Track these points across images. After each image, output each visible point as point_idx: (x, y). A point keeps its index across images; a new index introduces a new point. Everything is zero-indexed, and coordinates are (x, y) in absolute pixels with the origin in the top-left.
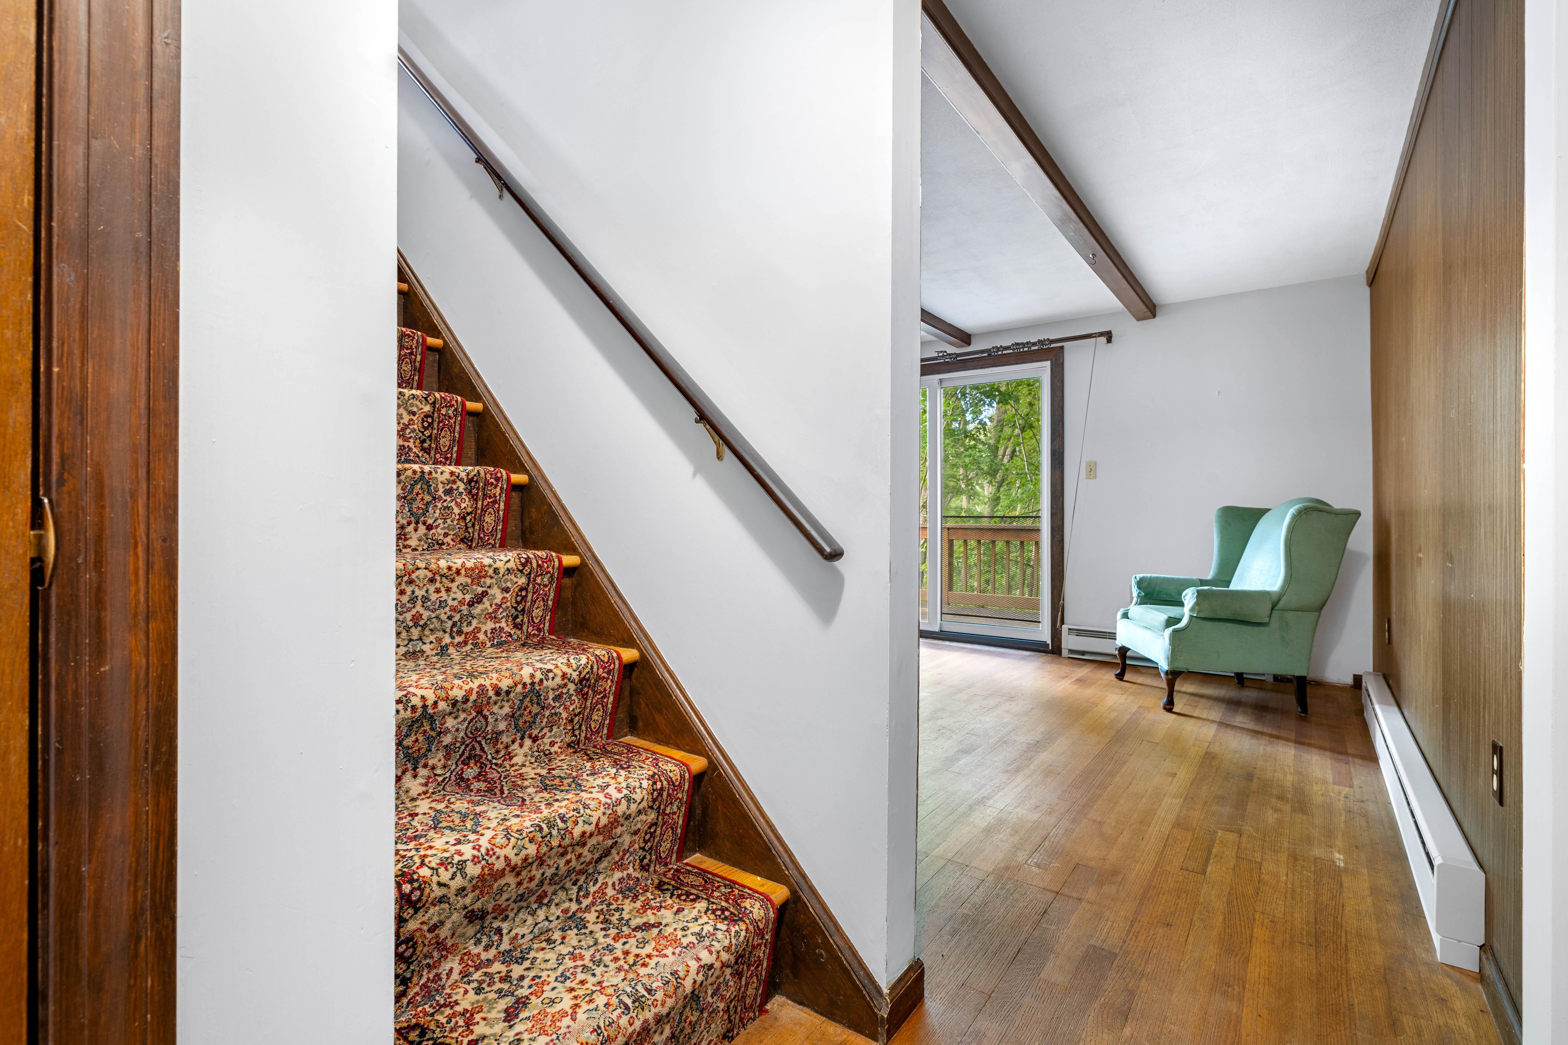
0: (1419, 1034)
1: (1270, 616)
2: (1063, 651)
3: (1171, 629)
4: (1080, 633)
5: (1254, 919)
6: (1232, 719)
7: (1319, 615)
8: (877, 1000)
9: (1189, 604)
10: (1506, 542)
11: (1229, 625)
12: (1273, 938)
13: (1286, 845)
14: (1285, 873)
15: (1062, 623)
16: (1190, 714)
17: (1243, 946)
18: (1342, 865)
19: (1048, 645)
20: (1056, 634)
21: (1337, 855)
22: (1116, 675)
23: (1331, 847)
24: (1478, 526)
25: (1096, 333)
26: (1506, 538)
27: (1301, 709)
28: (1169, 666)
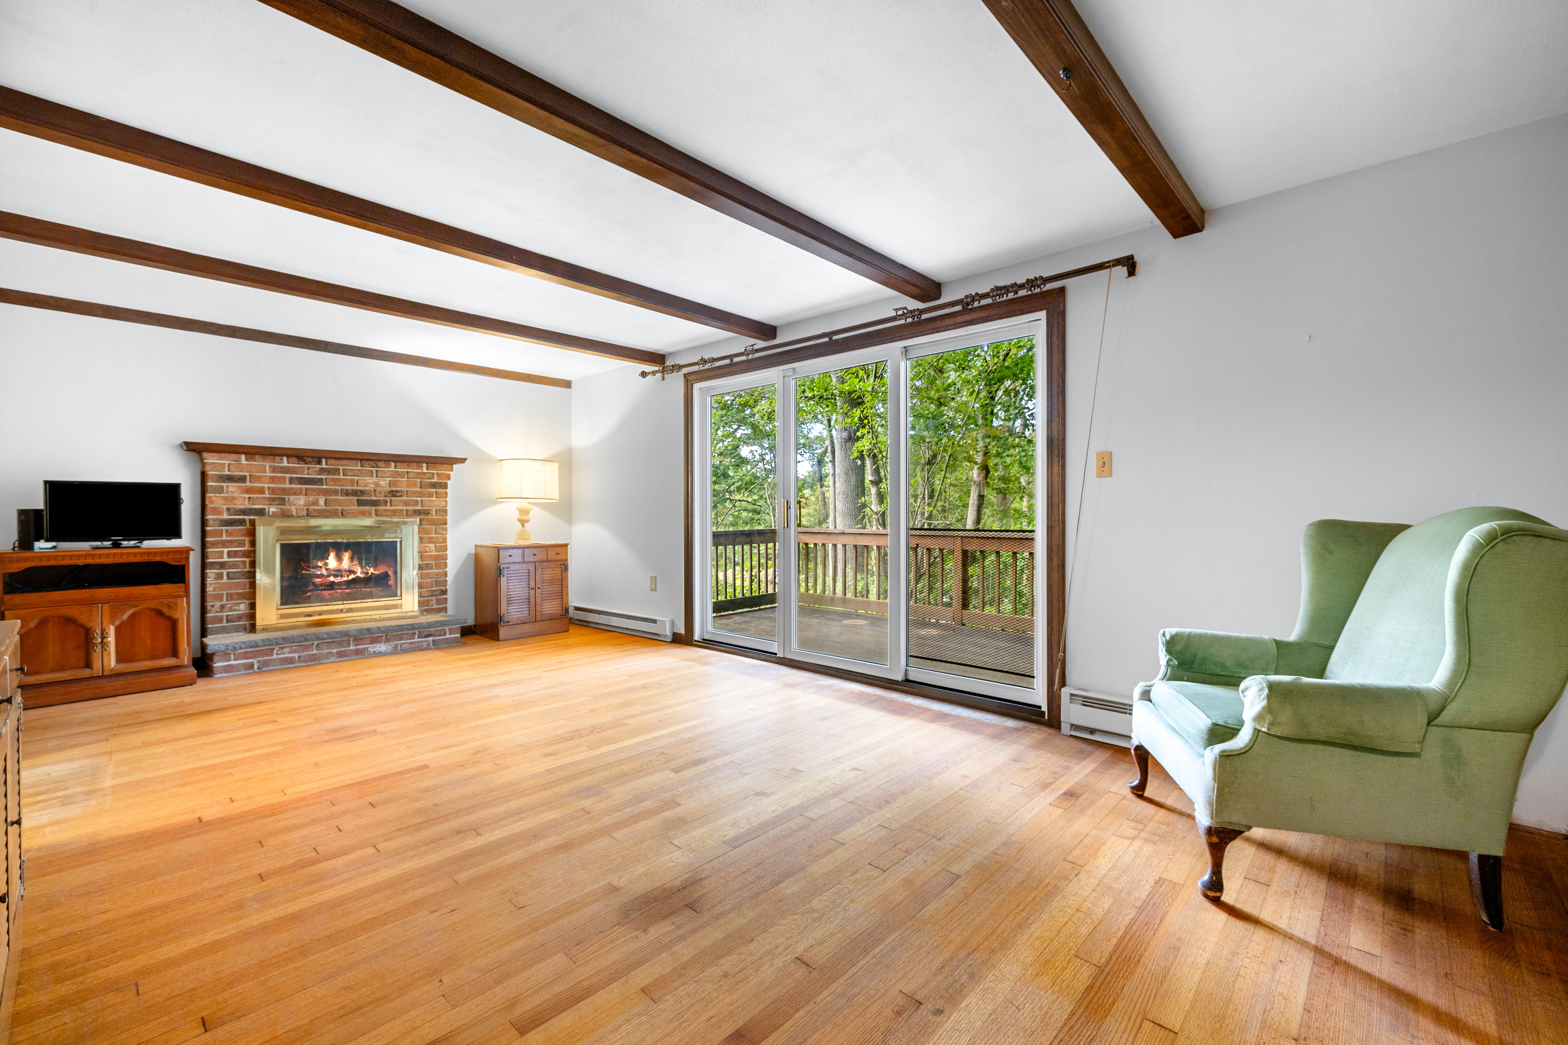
1: (1422, 741)
2: (1063, 725)
3: (1218, 748)
4: (1088, 702)
6: (1343, 938)
7: (1530, 740)
9: (1252, 706)
11: (1337, 751)
15: (1063, 684)
19: (1043, 713)
20: (1053, 698)
22: (1133, 788)
25: (1109, 262)
27: (1491, 917)
28: (1212, 818)
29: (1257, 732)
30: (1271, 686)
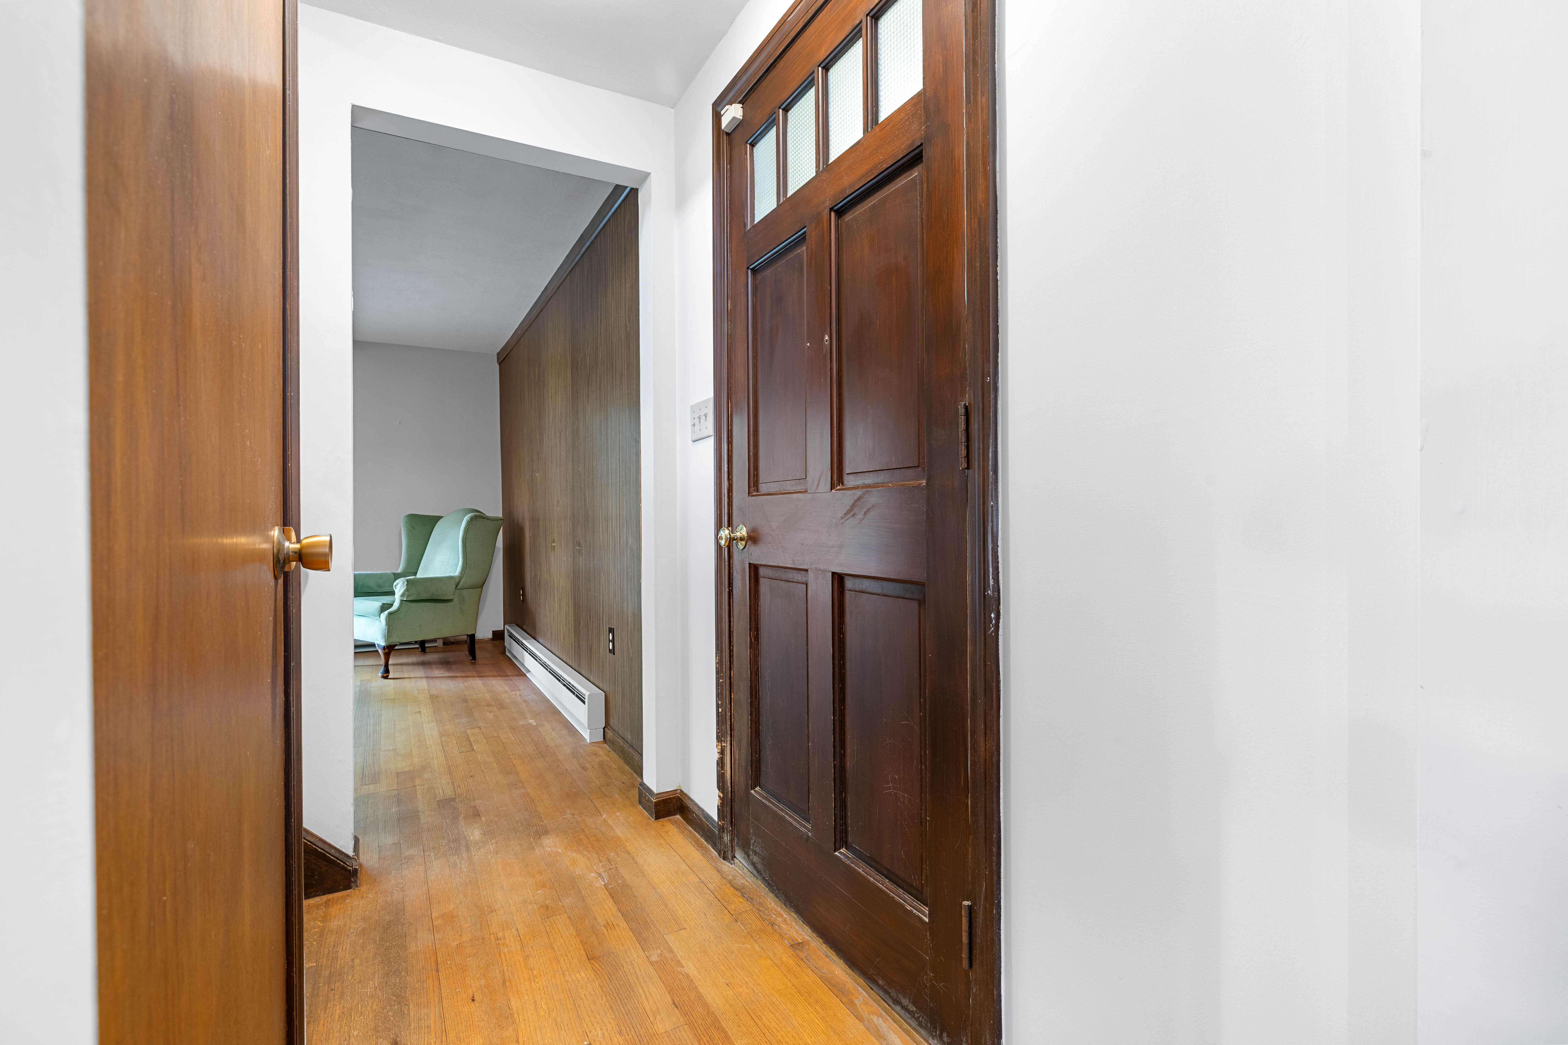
0: (593, 767)
1: (454, 594)
3: (386, 612)
5: (511, 758)
6: (432, 673)
7: (482, 590)
8: (348, 862)
9: (399, 592)
10: (615, 535)
11: (428, 604)
12: (523, 761)
13: (505, 725)
14: (512, 736)
16: (402, 677)
17: (513, 769)
18: (535, 724)
21: (531, 721)
23: (526, 719)
24: (598, 527)
26: (615, 533)
27: (472, 658)
28: (385, 642)
29: (402, 601)
30: (407, 581)
